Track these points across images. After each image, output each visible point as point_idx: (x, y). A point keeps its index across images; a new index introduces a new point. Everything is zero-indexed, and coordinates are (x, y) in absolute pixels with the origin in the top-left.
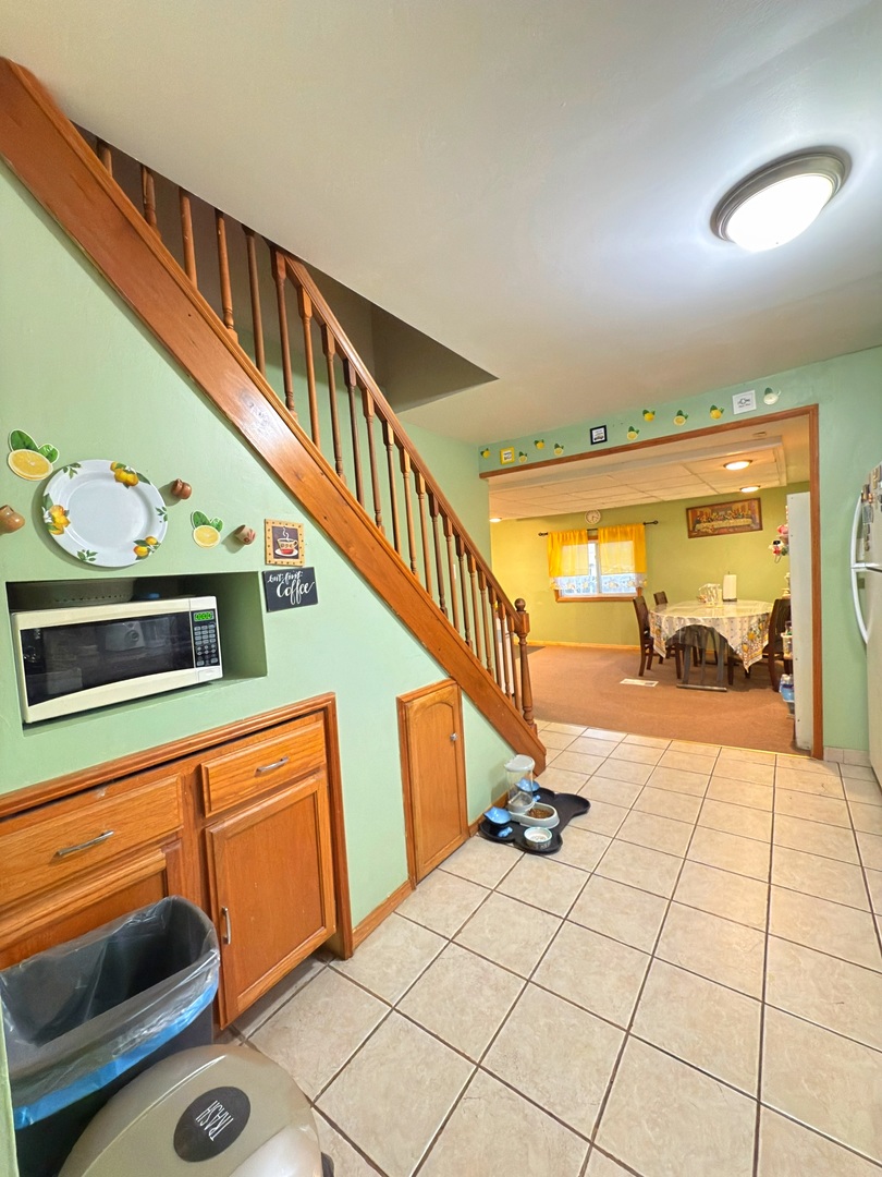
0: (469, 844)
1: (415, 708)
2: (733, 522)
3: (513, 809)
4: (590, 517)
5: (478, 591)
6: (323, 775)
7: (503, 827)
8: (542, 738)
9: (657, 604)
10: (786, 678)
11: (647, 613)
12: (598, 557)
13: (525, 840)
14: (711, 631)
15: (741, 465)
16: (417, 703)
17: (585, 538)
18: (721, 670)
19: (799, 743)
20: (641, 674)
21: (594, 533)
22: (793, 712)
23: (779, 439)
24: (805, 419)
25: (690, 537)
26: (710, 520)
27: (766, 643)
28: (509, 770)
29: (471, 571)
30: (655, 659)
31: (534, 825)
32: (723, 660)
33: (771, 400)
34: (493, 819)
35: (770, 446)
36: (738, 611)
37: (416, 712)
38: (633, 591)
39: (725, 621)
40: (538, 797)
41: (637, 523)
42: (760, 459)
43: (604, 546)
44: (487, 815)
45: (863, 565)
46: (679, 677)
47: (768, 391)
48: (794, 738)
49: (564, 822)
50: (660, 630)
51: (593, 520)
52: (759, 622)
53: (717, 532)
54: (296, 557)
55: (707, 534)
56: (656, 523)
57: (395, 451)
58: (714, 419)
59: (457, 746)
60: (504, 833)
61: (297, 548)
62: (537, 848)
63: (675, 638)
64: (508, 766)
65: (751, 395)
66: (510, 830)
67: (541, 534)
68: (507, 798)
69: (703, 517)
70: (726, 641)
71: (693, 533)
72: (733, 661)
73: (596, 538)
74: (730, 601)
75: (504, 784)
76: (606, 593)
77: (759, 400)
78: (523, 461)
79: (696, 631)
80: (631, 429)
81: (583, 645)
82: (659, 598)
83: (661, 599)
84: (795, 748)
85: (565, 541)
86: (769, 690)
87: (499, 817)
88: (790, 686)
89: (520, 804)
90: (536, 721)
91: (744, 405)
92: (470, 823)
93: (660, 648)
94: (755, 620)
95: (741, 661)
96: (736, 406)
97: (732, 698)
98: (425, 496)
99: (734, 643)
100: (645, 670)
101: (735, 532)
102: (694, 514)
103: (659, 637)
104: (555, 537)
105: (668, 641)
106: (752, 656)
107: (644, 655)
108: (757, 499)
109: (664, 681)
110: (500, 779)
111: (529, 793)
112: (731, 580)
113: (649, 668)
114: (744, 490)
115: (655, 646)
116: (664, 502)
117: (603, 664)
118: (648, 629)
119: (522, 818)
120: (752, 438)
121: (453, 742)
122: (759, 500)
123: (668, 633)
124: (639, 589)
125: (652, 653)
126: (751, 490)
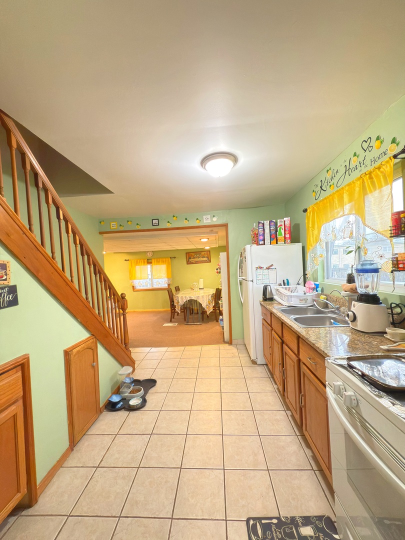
0: (101, 417)
1: (74, 353)
2: (202, 259)
3: (123, 393)
4: (148, 254)
5: (104, 291)
6: (21, 402)
7: (119, 402)
8: (133, 356)
9: (176, 291)
10: (221, 317)
11: (173, 295)
12: (152, 271)
13: (129, 406)
14: (196, 301)
15: (206, 240)
16: (75, 351)
17: (146, 263)
18: (200, 315)
19: (226, 340)
20: (171, 321)
21: (150, 261)
22: (223, 329)
23: (217, 233)
24: (224, 228)
25: (187, 264)
26: (194, 258)
27: (214, 304)
28: (120, 375)
29: (101, 282)
30: (176, 314)
31: (133, 397)
32: (200, 312)
33: (215, 219)
34: (113, 401)
35: (214, 235)
36: (204, 293)
37: (75, 355)
38: (166, 286)
39: (201, 297)
40: (133, 384)
41: (168, 257)
42: (211, 238)
43: (154, 266)
44: (110, 399)
45: (241, 278)
46: (185, 320)
47: (214, 216)
48: (224, 338)
49: (146, 392)
50: (178, 302)
51: (149, 255)
52: (212, 297)
53: (197, 262)
54: (6, 280)
55: (193, 263)
56: (175, 258)
57: (63, 223)
58: (197, 223)
59: (95, 368)
60: (119, 406)
61: (6, 275)
62: (136, 407)
63: (184, 305)
64: (120, 373)
65: (209, 216)
66: (121, 403)
67: (126, 260)
68: (119, 388)
69: (192, 257)
70: (201, 305)
71: (188, 263)
72: (204, 312)
73: (151, 263)
74: (201, 289)
75: (117, 382)
76: (155, 286)
77: (212, 220)
78: (121, 229)
79: (191, 301)
80: (168, 222)
81: (145, 310)
82: (177, 288)
83: (178, 289)
84: (225, 342)
85: (137, 263)
86: (215, 321)
87: (115, 399)
88: (222, 320)
89: (125, 390)
90: (130, 349)
91: (207, 220)
92: (101, 406)
93: (178, 309)
94: (210, 296)
95: (206, 312)
96: (204, 220)
97: (204, 326)
98: (79, 246)
99: (204, 305)
100: (172, 319)
101: (202, 263)
102: (189, 255)
103: (178, 305)
104: (133, 262)
105: (181, 306)
106: (209, 310)
107: (172, 312)
108: (209, 251)
109: (180, 323)
110: (115, 380)
111: (130, 383)
112: (201, 281)
113: (173, 318)
114: (205, 248)
115: (176, 309)
116: (178, 250)
117: (155, 318)
118: (173, 302)
119: (127, 396)
120: (209, 231)
121: (93, 367)
122: (210, 251)
123: (181, 303)
124: (169, 285)
125: (175, 312)
126: (207, 248)
